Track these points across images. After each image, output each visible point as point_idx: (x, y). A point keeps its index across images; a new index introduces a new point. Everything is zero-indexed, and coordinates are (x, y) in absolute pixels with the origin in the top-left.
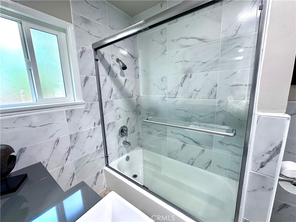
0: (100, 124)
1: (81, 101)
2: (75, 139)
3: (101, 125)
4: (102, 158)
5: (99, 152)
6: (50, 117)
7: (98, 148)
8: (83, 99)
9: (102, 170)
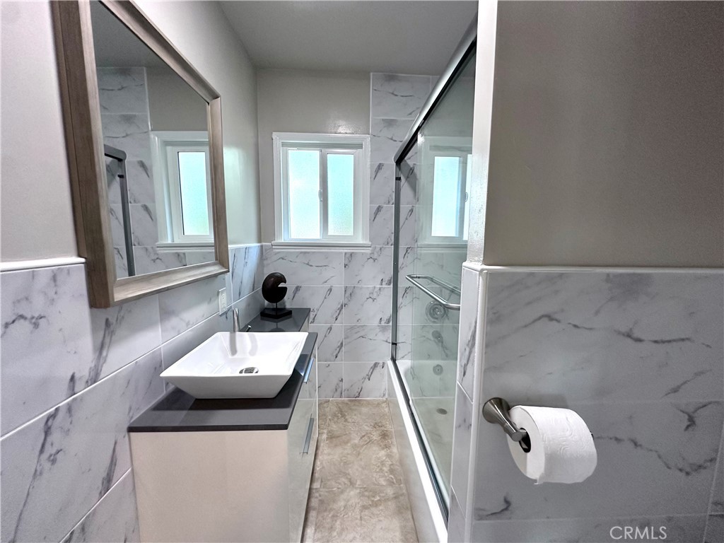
0: (390, 283)
1: (368, 242)
2: (351, 294)
3: (392, 286)
4: (387, 341)
5: (384, 329)
6: (327, 258)
7: (383, 323)
8: (370, 240)
9: (384, 363)
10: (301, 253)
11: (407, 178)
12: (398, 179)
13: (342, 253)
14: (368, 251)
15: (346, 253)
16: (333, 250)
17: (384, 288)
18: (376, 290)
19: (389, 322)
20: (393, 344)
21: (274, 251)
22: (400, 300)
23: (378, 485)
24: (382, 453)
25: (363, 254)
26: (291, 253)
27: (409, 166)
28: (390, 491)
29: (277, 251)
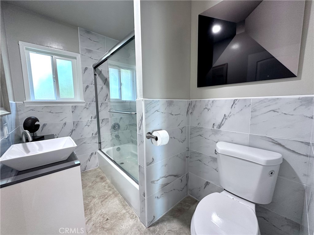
0: (95, 118)
1: (83, 101)
2: (77, 125)
4: (96, 143)
5: (94, 138)
6: (62, 109)
7: (94, 135)
8: (84, 100)
9: (96, 152)
10: (45, 106)
11: (99, 75)
12: (95, 75)
13: (70, 106)
14: (84, 105)
15: (72, 106)
16: (65, 105)
17: (93, 120)
18: (89, 121)
19: (96, 134)
20: (99, 143)
21: (26, 106)
22: (100, 125)
23: (105, 193)
24: (103, 184)
25: (81, 106)
26: (38, 107)
27: (99, 70)
28: (111, 192)
29: (28, 106)
